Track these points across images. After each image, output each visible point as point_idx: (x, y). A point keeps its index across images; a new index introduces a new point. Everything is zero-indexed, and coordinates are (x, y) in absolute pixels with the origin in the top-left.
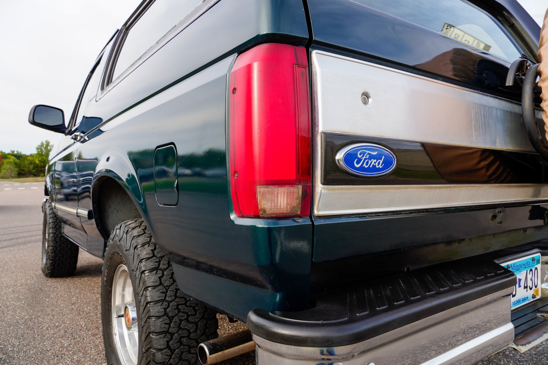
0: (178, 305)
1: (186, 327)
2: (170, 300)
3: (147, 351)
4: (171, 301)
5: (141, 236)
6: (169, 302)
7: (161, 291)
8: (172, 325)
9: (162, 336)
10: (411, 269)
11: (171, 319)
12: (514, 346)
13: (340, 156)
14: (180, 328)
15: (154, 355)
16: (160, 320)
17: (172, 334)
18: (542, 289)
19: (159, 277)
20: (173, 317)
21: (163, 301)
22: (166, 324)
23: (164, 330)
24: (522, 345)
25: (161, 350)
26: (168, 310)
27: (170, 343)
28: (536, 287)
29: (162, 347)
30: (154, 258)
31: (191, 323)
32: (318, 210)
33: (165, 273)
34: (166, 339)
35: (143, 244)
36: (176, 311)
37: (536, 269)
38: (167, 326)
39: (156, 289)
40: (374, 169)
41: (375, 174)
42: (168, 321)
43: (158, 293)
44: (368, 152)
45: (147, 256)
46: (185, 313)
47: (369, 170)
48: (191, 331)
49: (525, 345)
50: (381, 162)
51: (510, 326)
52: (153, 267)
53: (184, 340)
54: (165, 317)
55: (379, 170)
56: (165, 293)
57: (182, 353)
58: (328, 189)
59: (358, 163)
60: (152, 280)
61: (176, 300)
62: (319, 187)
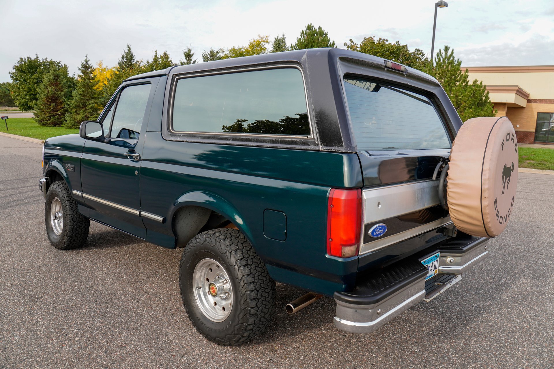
0: (261, 284)
1: (265, 295)
2: (256, 281)
4: (257, 282)
5: (232, 245)
7: (252, 277)
8: (258, 294)
9: (254, 300)
10: (384, 267)
11: (258, 291)
12: (425, 299)
13: (370, 232)
14: (262, 296)
15: (250, 310)
16: (253, 292)
17: (259, 299)
18: (439, 269)
19: (250, 270)
20: (259, 290)
21: (253, 282)
22: (256, 294)
23: (255, 297)
24: (428, 299)
25: (253, 308)
26: (256, 287)
27: (258, 304)
28: (436, 269)
29: (254, 306)
30: (244, 258)
31: (266, 292)
32: (361, 253)
33: (252, 267)
34: (256, 302)
35: (235, 250)
36: (260, 287)
37: (437, 260)
38: (256, 295)
39: (249, 276)
40: (380, 234)
41: (380, 236)
42: (256, 293)
43: (251, 278)
44: (379, 228)
45: (241, 258)
46: (264, 288)
47: (379, 234)
48: (267, 297)
49: (429, 298)
50: (382, 230)
51: (424, 291)
52: (245, 264)
53: (264, 302)
54: (255, 291)
55: (382, 233)
57: (263, 308)
58: (364, 245)
59: (375, 233)
60: (246, 271)
61: (259, 281)
62: (362, 244)
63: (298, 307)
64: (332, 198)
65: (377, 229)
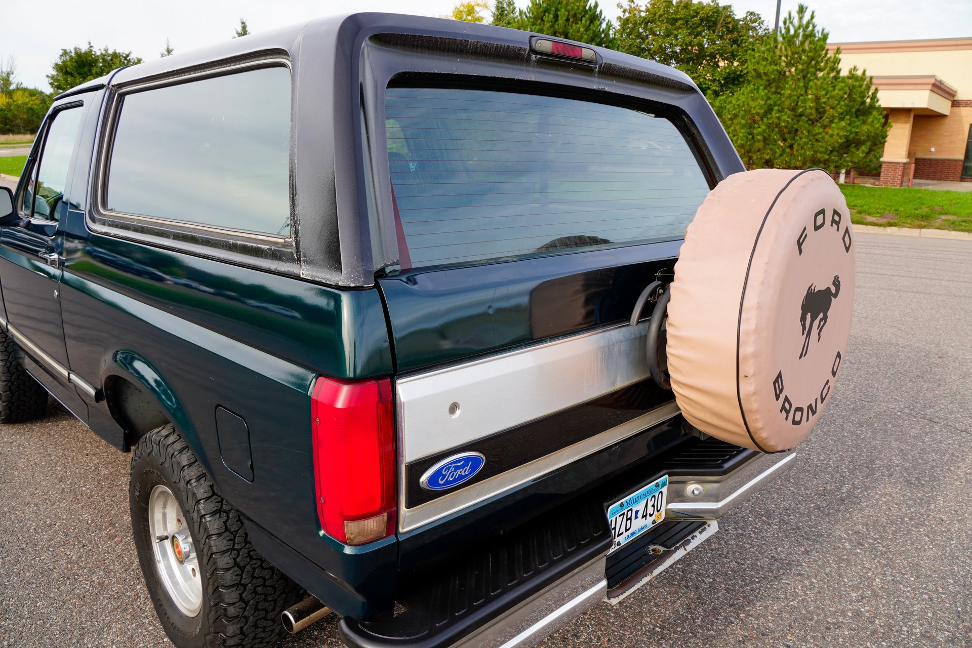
0: (249, 552)
1: (261, 575)
2: (239, 547)
3: (216, 604)
4: (241, 549)
5: (194, 465)
6: (238, 551)
7: (228, 538)
8: (244, 575)
9: (234, 589)
10: (507, 530)
11: (242, 569)
12: (606, 600)
13: (424, 478)
14: (253, 577)
15: (225, 609)
16: (230, 572)
17: (245, 586)
18: (667, 510)
19: (224, 522)
20: (245, 567)
21: (232, 549)
22: (237, 575)
23: (235, 582)
24: (616, 596)
25: (233, 604)
26: (238, 560)
27: (244, 595)
28: (658, 511)
29: (235, 600)
30: (215, 497)
31: (265, 569)
32: (403, 528)
33: (230, 515)
34: (238, 592)
35: (197, 477)
36: (248, 559)
37: (661, 492)
38: (239, 578)
39: (222, 537)
40: (461, 477)
41: (461, 482)
42: (239, 572)
43: (224, 542)
44: (453, 465)
45: (206, 495)
46: (258, 559)
47: (455, 480)
48: (267, 578)
49: (618, 596)
50: (468, 468)
51: (604, 583)
52: (215, 509)
53: (259, 589)
54: (236, 568)
55: (466, 475)
56: (233, 540)
57: (258, 603)
58: (413, 511)
59: (442, 480)
60: (216, 527)
61: (247, 547)
62: (403, 509)
63: (307, 618)
64: (317, 401)
65: (449, 468)
